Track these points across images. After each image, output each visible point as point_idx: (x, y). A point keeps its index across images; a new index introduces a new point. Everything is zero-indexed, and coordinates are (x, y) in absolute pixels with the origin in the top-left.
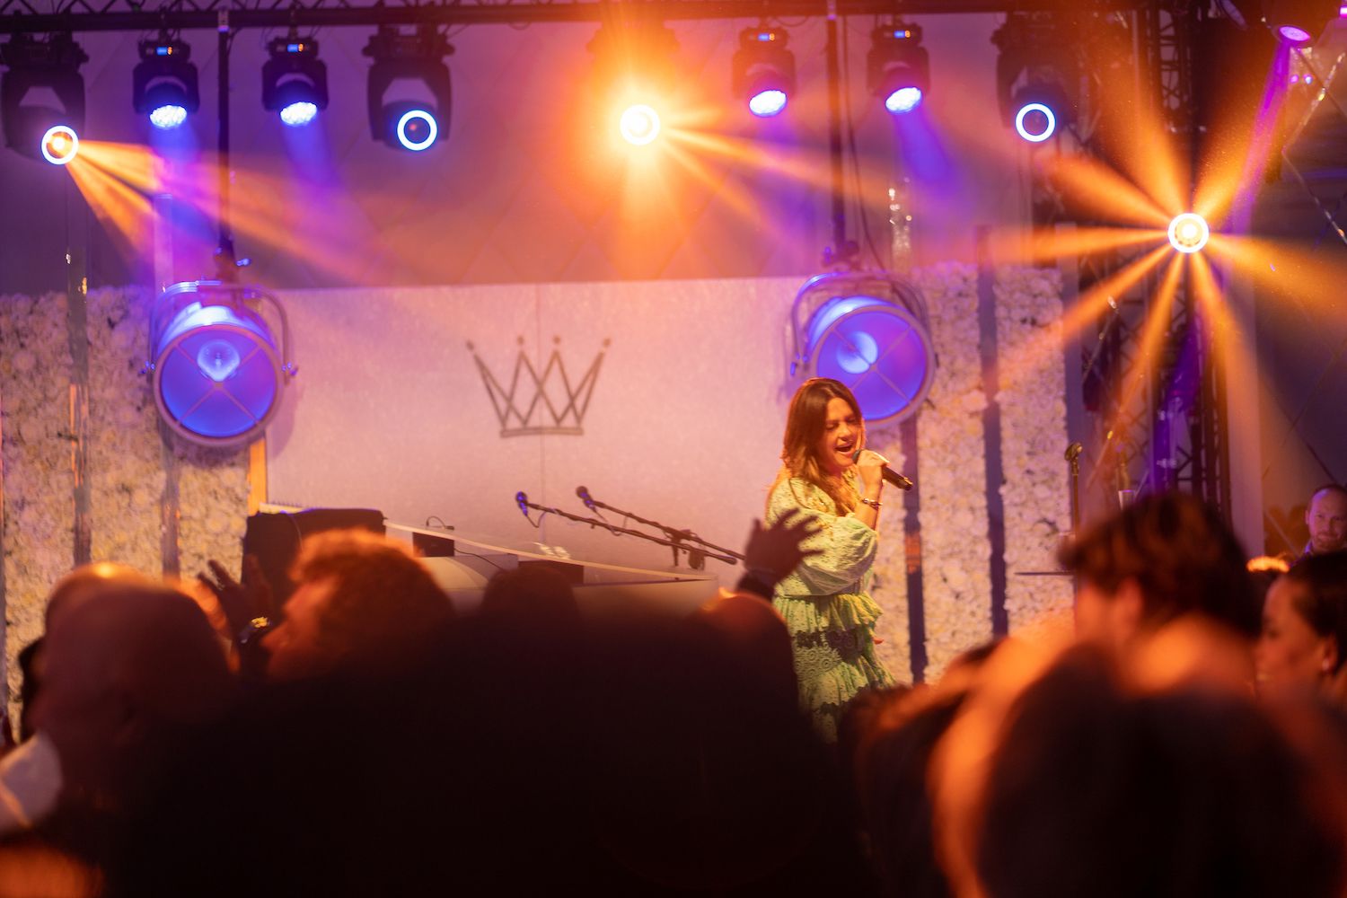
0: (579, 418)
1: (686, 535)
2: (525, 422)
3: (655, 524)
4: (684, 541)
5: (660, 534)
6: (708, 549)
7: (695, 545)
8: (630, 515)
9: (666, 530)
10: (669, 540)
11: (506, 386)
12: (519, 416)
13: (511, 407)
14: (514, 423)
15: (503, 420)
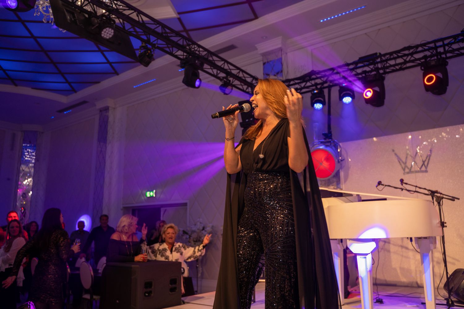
0: (426, 168)
1: (436, 192)
2: (410, 170)
3: (425, 189)
4: (436, 194)
5: (427, 192)
6: (444, 196)
7: (439, 195)
8: (416, 186)
9: (429, 190)
10: (429, 194)
11: (404, 160)
12: (408, 168)
13: (406, 166)
14: (407, 170)
15: (404, 170)
